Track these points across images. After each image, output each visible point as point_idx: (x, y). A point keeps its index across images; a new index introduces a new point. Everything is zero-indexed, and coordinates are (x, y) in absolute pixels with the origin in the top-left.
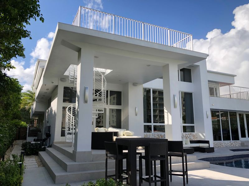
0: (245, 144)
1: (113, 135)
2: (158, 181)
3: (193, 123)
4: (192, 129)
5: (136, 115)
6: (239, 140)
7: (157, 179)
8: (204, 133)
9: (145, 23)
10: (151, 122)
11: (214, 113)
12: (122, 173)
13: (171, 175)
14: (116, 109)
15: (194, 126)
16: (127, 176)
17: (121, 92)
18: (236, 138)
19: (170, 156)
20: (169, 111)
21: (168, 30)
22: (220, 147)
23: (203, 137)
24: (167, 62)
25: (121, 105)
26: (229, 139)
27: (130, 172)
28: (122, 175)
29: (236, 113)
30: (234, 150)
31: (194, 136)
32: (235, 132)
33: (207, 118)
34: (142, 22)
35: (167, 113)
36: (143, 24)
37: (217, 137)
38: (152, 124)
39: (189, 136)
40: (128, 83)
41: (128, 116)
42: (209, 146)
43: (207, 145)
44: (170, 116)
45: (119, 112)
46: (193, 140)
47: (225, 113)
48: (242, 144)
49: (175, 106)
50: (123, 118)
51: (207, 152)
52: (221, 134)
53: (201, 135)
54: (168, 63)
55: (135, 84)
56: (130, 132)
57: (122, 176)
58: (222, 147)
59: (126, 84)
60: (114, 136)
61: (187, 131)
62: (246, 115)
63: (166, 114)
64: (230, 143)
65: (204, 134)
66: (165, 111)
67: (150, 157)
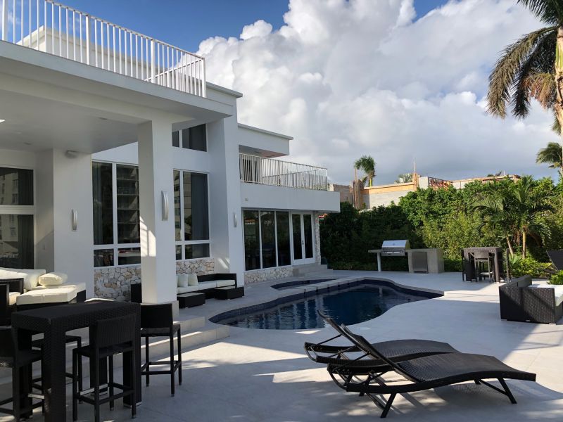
0: (300, 271)
1: (8, 290)
2: (118, 396)
3: (207, 238)
4: (204, 251)
5: (74, 228)
6: (289, 264)
7: (117, 391)
8: (228, 257)
9: (92, 17)
10: (112, 242)
11: (249, 214)
12: (31, 392)
13: (148, 373)
14: (19, 216)
15: (208, 244)
16: (43, 397)
17: (32, 171)
18: (285, 261)
19: (147, 336)
20: (151, 228)
21: (152, 42)
22: (258, 282)
23: (225, 266)
24: (147, 117)
25: (32, 204)
26: (273, 265)
27: (50, 390)
28: (30, 396)
29: (288, 212)
30: (277, 287)
31: (207, 265)
32: (284, 247)
33: (235, 226)
34: (84, 14)
35: (147, 232)
36: (87, 18)
37: (254, 260)
38: (116, 246)
39: (197, 266)
40: (52, 149)
41: (53, 231)
42: (236, 285)
43: (232, 282)
44: (153, 239)
45: (26, 222)
46: (206, 274)
47: (269, 215)
48: (296, 272)
49: (164, 218)
50: (37, 237)
51: (231, 299)
52: (259, 253)
53: (221, 261)
54: (151, 119)
55: (71, 154)
56: (57, 277)
57: (31, 398)
58: (261, 281)
59: (45, 153)
60: (11, 291)
61: (193, 254)
62: (304, 216)
63: (145, 233)
64: (275, 273)
65: (228, 261)
66: (142, 226)
67: (97, 350)
